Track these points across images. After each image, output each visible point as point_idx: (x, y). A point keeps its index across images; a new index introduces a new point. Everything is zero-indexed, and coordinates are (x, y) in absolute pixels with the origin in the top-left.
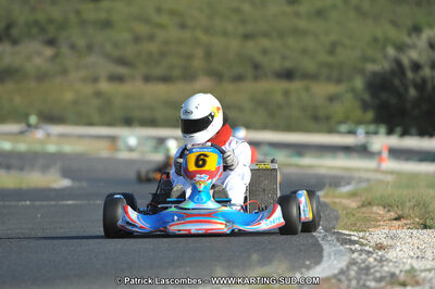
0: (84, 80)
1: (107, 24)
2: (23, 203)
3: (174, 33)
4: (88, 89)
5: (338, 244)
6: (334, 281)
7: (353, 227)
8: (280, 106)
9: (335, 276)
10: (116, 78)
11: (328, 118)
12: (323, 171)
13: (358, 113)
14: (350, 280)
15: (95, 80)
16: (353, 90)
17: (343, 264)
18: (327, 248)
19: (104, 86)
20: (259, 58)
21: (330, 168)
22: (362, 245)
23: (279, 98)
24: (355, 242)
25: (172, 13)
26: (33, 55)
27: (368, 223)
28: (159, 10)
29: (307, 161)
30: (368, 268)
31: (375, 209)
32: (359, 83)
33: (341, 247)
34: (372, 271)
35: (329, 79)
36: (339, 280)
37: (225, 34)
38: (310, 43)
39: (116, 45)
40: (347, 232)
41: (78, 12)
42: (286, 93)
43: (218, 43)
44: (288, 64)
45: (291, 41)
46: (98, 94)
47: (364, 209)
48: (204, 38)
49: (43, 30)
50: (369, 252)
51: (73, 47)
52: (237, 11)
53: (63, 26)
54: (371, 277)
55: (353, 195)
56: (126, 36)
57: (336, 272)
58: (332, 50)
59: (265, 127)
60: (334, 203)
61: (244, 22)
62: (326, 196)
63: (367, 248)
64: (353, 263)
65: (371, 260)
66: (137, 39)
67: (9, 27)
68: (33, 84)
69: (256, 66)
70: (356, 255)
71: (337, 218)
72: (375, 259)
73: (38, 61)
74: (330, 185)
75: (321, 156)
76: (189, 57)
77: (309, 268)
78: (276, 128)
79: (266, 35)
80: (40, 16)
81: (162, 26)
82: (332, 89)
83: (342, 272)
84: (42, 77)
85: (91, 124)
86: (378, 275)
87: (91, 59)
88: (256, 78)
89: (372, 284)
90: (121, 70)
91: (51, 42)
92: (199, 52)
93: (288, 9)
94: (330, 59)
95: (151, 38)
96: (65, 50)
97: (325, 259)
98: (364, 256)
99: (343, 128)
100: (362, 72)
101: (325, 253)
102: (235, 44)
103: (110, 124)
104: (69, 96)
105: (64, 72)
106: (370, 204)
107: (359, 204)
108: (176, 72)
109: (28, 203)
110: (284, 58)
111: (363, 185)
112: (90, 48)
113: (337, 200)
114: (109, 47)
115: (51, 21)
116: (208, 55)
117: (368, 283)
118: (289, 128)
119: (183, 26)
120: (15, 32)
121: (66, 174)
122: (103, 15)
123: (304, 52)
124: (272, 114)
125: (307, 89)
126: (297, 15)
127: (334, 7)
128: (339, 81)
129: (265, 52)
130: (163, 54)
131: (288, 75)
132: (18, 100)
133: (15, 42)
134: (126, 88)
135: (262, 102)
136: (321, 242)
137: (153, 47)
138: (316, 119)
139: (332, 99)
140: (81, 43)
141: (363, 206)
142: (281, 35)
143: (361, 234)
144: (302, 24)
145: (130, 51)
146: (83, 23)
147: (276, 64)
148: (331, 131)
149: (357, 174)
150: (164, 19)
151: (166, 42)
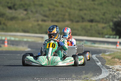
0: (35, 21)
1: (41, 5)
2: (18, 55)
3: (60, 8)
4: (36, 23)
5: (106, 69)
6: (105, 79)
7: (110, 64)
8: (89, 30)
9: (105, 78)
10: (43, 21)
11: (102, 34)
12: (101, 48)
13: (111, 32)
14: (110, 79)
15: (38, 21)
16: (110, 26)
17: (108, 75)
18: (103, 70)
19: (40, 23)
20: (84, 16)
21: (103, 47)
22: (113, 69)
23: (89, 27)
24: (111, 69)
25: (60, 3)
26: (20, 13)
27: (114, 63)
28: (56, 2)
29: (96, 45)
30: (115, 76)
31: (116, 59)
32: (111, 24)
33: (107, 70)
34: (116, 77)
35: (103, 22)
36: (107, 79)
37: (74, 9)
38: (98, 12)
39: (44, 11)
40: (108, 66)
41: (34, 2)
42: (91, 26)
43: (72, 11)
44: (92, 18)
45: (92, 12)
46: (39, 25)
47: (113, 59)
48: (68, 10)
49: (24, 6)
50: (115, 71)
51: (32, 11)
52: (78, 3)
53: (29, 5)
54: (116, 79)
55: (109, 55)
56: (47, 9)
57: (106, 77)
58: (104, 14)
59: (85, 35)
60: (104, 57)
61: (79, 6)
62: (102, 55)
63: (114, 70)
64: (110, 74)
65: (115, 74)
66: (50, 10)
67: (14, 5)
68: (20, 22)
69: (83, 18)
70: (111, 72)
71: (105, 62)
72: (117, 73)
73: (22, 15)
74: (103, 52)
75: (100, 44)
76: (64, 15)
77: (98, 75)
78: (88, 36)
79: (86, 10)
80: (23, 3)
81: (57, 6)
82: (104, 25)
83: (107, 77)
84: (23, 20)
85: (36, 33)
86: (117, 78)
87: (37, 15)
88: (83, 22)
89: (116, 80)
90: (45, 18)
91: (26, 10)
92: (67, 14)
93: (92, 2)
94: (104, 17)
95: (54, 10)
96: (30, 12)
97: (102, 73)
98: (113, 73)
99: (107, 36)
100: (112, 21)
101: (103, 71)
102: (77, 12)
103: (42, 33)
104: (30, 25)
105: (29, 18)
106: (114, 58)
107: (111, 58)
108: (60, 19)
109: (19, 55)
110: (90, 16)
111: (113, 53)
112: (36, 12)
113: (105, 57)
114: (42, 12)
115: (26, 4)
116: (70, 15)
117: (115, 80)
118: (91, 36)
119: (63, 6)
120: (16, 7)
121: (29, 47)
122: (41, 3)
123: (96, 15)
124: (87, 32)
125: (97, 25)
126: (95, 4)
127: (105, 2)
128: (105, 23)
129: (85, 14)
130: (57, 14)
131: (92, 21)
132: (16, 26)
133: (16, 9)
134: (46, 23)
135: (84, 29)
136: (101, 68)
137: (54, 12)
138: (99, 34)
139: (103, 28)
140: (34, 10)
141: (112, 58)
142: (90, 10)
143: (112, 66)
144: (96, 7)
145: (48, 13)
146: (35, 5)
147: (88, 18)
148: (103, 37)
149: (110, 49)
150: (58, 4)
151: (58, 11)
